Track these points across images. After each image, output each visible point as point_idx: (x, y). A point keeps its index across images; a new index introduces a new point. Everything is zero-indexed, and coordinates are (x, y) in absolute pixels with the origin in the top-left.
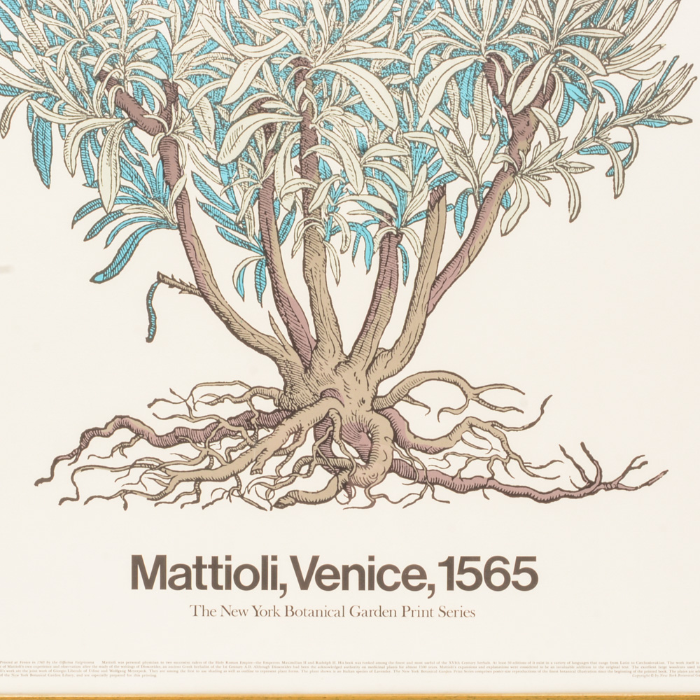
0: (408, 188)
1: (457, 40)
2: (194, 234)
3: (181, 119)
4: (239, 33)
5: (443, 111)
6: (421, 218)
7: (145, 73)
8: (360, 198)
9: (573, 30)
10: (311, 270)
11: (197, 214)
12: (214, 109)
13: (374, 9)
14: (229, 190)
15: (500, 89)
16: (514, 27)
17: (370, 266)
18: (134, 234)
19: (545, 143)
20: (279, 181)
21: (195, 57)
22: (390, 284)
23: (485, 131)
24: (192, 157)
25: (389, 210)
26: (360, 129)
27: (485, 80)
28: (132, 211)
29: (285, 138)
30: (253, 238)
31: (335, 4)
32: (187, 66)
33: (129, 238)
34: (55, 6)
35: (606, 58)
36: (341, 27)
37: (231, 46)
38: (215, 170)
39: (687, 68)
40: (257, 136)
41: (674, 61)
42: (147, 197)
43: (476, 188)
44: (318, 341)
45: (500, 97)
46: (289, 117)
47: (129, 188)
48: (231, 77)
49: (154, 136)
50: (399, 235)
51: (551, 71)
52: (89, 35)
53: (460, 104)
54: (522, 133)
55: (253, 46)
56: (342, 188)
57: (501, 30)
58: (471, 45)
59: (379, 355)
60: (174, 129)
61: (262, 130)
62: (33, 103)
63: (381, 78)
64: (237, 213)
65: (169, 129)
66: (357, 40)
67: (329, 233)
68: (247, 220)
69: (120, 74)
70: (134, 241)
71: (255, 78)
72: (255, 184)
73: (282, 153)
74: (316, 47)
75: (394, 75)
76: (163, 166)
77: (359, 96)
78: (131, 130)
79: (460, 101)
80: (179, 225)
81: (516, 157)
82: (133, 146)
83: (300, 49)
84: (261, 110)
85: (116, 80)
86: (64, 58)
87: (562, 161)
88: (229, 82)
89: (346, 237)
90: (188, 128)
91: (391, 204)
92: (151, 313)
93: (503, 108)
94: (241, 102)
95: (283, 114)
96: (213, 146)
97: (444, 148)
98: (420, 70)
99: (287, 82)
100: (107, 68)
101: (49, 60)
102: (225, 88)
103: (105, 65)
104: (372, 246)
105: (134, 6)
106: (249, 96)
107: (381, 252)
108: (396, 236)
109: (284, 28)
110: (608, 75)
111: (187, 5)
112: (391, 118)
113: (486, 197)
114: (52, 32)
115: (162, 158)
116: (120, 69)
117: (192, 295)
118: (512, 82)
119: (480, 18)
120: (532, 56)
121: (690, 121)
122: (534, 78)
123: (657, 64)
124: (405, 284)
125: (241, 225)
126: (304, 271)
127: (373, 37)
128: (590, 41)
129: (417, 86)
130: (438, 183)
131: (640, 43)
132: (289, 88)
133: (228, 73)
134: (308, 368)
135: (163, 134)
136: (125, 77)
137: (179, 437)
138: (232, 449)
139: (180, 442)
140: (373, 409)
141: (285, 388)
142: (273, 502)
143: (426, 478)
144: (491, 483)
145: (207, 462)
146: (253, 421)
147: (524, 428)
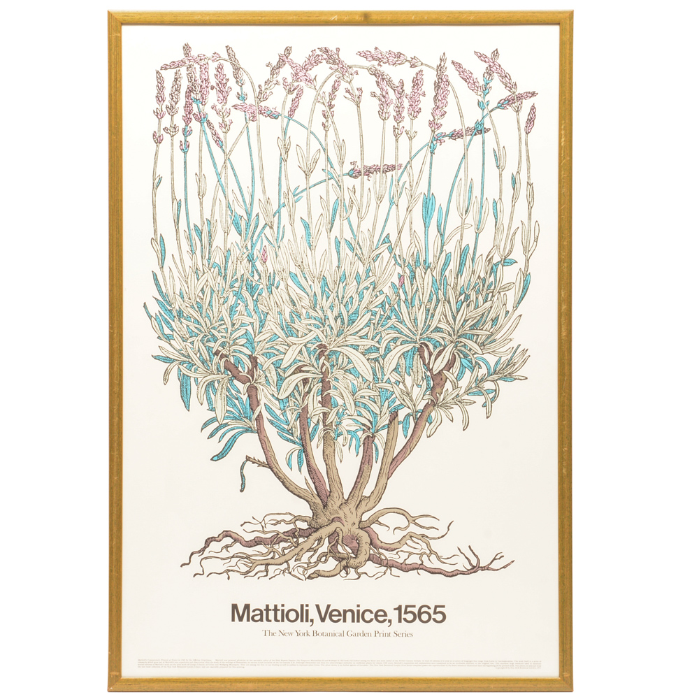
0: (378, 412)
1: (404, 335)
2: (266, 436)
3: (259, 375)
4: (290, 331)
5: (397, 372)
6: (385, 428)
7: (240, 351)
8: (353, 417)
9: (465, 330)
10: (327, 455)
11: (267, 425)
12: (276, 370)
13: (361, 319)
14: (284, 413)
15: (427, 361)
16: (434, 329)
17: (358, 453)
18: (234, 435)
19: (450, 389)
20: (310, 408)
21: (267, 343)
22: (369, 463)
23: (419, 383)
24: (264, 395)
25: (368, 424)
26: (353, 381)
27: (419, 356)
28: (233, 424)
29: (314, 386)
30: (297, 438)
31: (340, 316)
32: (262, 348)
33: (231, 437)
34: (193, 316)
35: (482, 345)
36: (343, 328)
37: (286, 338)
38: (277, 402)
39: (525, 351)
40: (299, 385)
41: (518, 347)
42: (241, 416)
43: (414, 412)
44: (330, 492)
45: (427, 366)
46: (316, 375)
47: (231, 411)
48: (285, 354)
49: (245, 384)
50: (374, 437)
51: (453, 352)
52: (211, 331)
53: (406, 369)
54: (438, 384)
55: (297, 338)
56: (344, 412)
57: (428, 331)
58: (412, 338)
59: (363, 499)
60: (255, 381)
61: (302, 382)
62: (181, 366)
63: (364, 355)
64: (288, 425)
65: (253, 381)
66: (352, 335)
67: (336, 435)
68: (293, 428)
69: (227, 352)
70: (234, 439)
71: (298, 354)
72: (298, 410)
73: (312, 393)
74: (330, 339)
75: (371, 353)
76: (249, 400)
77: (353, 364)
78: (233, 381)
79: (406, 367)
80: (258, 431)
81: (435, 396)
82: (233, 390)
83: (322, 339)
84: (301, 371)
85: (224, 355)
86: (197, 343)
87: (459, 399)
88: (284, 357)
89: (346, 438)
90: (262, 380)
91: (369, 421)
92: (243, 477)
93: (428, 371)
94: (290, 367)
95: (313, 373)
96: (276, 390)
97: (397, 392)
98: (385, 350)
99: (315, 356)
100: (220, 349)
101: (189, 344)
102: (282, 359)
103: (219, 347)
104: (359, 442)
105: (235, 316)
106: (295, 364)
107: (364, 446)
108: (372, 437)
109: (313, 329)
110: (483, 354)
111: (262, 316)
112: (370, 376)
113: (419, 417)
114: (191, 329)
115: (249, 396)
116: (227, 349)
117: (264, 468)
118: (433, 357)
119: (416, 324)
120: (443, 344)
121: (526, 378)
122: (445, 356)
123: (509, 348)
124: (376, 462)
125: (290, 431)
126: (323, 455)
127: (360, 334)
128: (474, 336)
129: (383, 359)
130: (394, 410)
131: (500, 338)
132: (316, 360)
133: (284, 352)
134: (325, 506)
135: (249, 384)
136: (229, 354)
137: (257, 542)
138: (285, 548)
139: (258, 544)
140: (359, 528)
141: (313, 516)
142: (307, 576)
143: (387, 564)
144: (421, 567)
145: (272, 554)
146: (296, 533)
147: (439, 538)
